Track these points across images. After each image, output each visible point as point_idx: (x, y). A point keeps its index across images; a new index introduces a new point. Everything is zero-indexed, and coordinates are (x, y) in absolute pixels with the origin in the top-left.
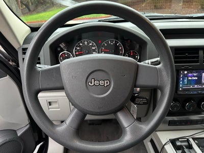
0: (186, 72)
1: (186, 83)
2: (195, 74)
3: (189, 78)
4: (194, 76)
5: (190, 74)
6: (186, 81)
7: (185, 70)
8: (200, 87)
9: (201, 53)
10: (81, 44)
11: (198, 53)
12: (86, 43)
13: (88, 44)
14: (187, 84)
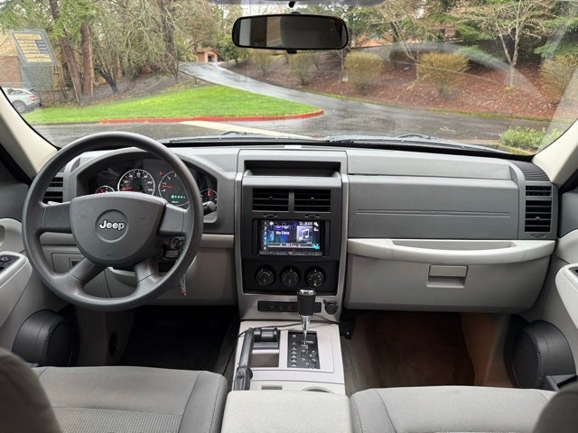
0: (272, 223)
1: (273, 239)
2: (286, 227)
3: (277, 233)
4: (284, 230)
5: (278, 227)
6: (272, 236)
7: (271, 220)
8: (295, 246)
9: (291, 197)
10: (131, 176)
11: (287, 197)
12: (139, 174)
13: (142, 175)
14: (275, 241)
